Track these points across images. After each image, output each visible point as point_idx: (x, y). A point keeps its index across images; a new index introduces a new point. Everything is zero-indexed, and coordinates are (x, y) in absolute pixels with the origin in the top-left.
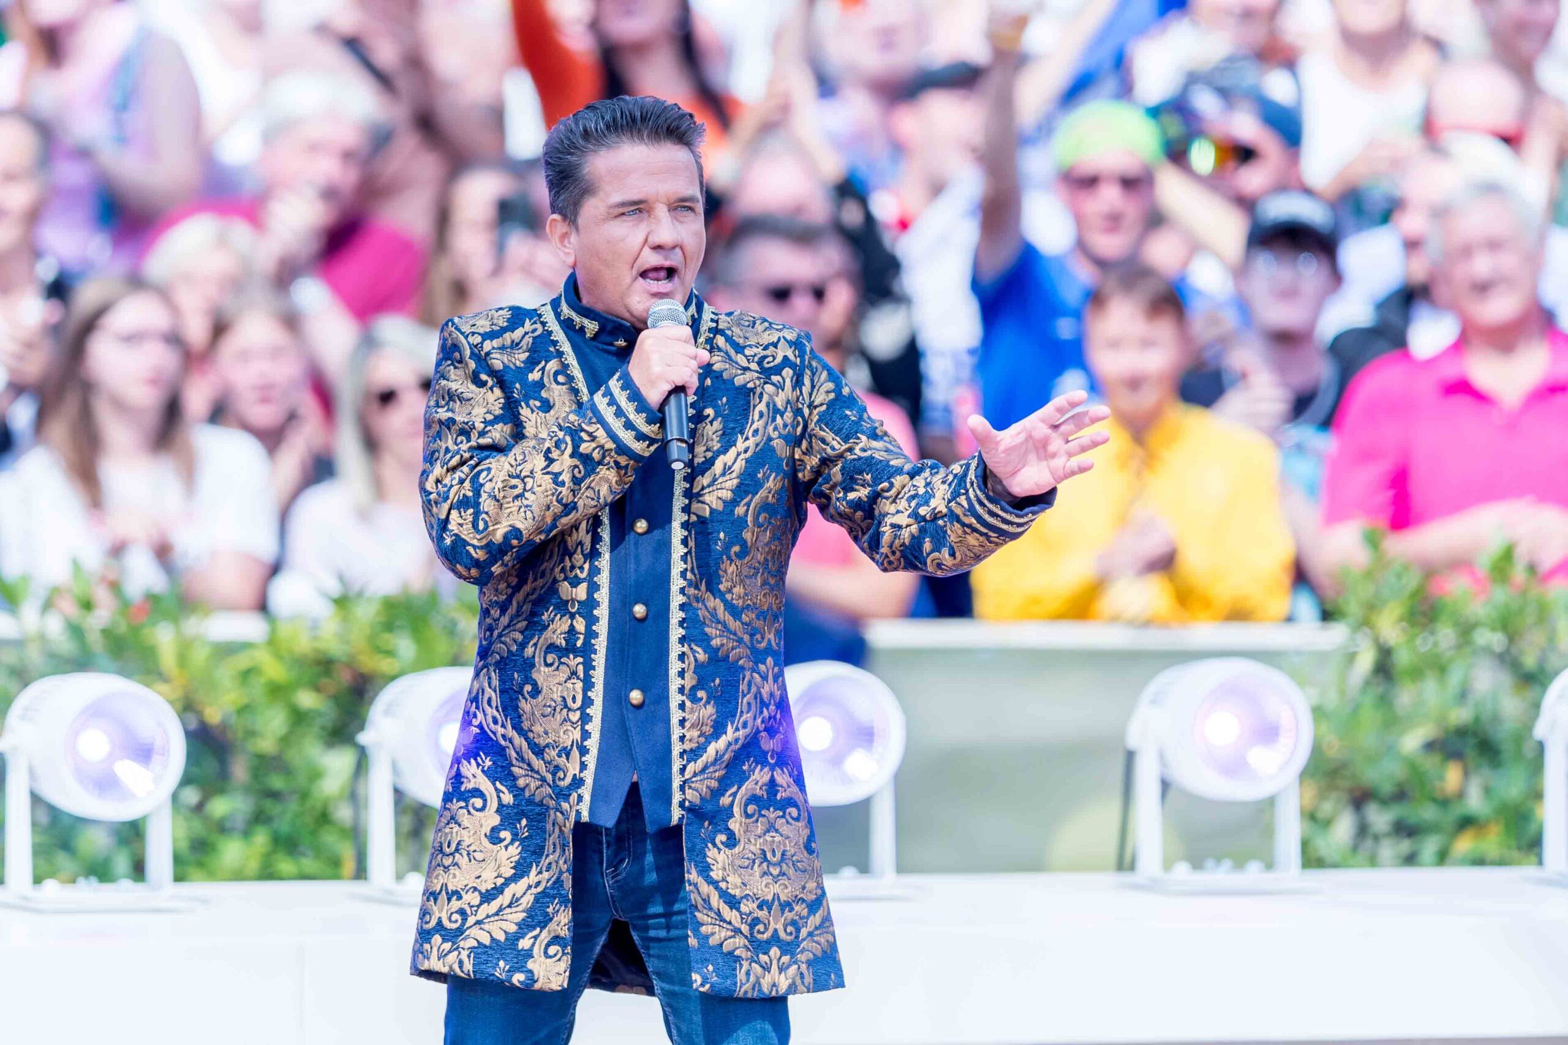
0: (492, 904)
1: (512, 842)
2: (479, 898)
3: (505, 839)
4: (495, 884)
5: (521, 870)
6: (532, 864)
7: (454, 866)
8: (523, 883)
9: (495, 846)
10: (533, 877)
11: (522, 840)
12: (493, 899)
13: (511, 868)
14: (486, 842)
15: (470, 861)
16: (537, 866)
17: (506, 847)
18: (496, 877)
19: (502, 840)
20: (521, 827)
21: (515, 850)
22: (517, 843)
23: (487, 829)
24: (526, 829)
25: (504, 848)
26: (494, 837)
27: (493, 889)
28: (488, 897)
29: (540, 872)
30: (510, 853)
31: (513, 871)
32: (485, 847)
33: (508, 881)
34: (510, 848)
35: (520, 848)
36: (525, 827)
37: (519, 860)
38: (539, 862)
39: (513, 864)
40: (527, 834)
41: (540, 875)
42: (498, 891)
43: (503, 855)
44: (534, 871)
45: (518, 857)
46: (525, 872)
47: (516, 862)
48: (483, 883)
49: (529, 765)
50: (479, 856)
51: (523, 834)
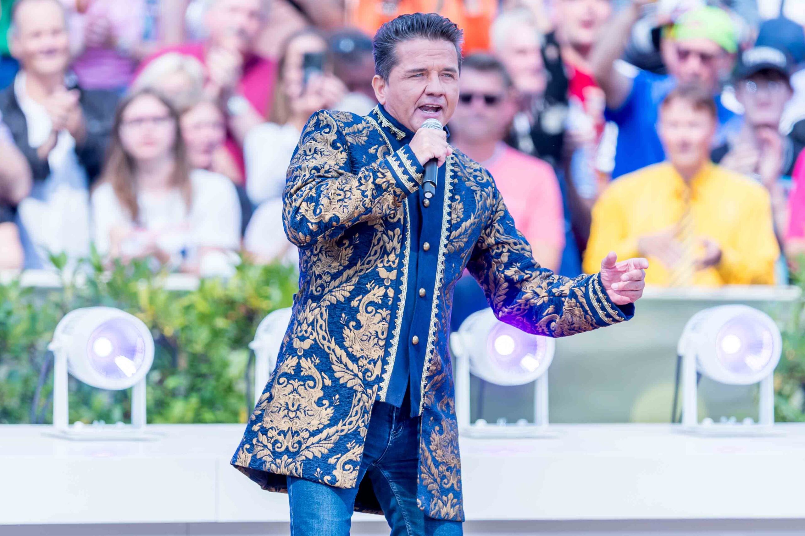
0: (315, 437)
1: (329, 407)
2: (308, 434)
3: (325, 404)
4: (318, 427)
5: (333, 422)
6: (340, 421)
7: (296, 418)
8: (334, 429)
9: (319, 408)
10: (340, 426)
11: (335, 407)
12: (316, 435)
13: (328, 420)
14: (315, 406)
15: (305, 415)
16: (343, 421)
17: (326, 409)
18: (319, 424)
19: (324, 405)
20: (335, 399)
21: (330, 411)
22: (332, 408)
23: (316, 399)
24: (338, 401)
25: (324, 409)
26: (319, 403)
27: (316, 430)
28: (313, 434)
29: (345, 425)
30: (327, 413)
31: (328, 422)
32: (314, 408)
33: (325, 427)
34: (328, 409)
35: (334, 410)
36: (337, 399)
37: (332, 416)
38: (345, 419)
39: (329, 418)
40: (338, 403)
41: (344, 426)
42: (319, 431)
43: (324, 412)
44: (340, 424)
45: (331, 415)
46: (335, 423)
47: (331, 417)
48: (311, 427)
49: (346, 366)
50: (310, 413)
51: (336, 403)
